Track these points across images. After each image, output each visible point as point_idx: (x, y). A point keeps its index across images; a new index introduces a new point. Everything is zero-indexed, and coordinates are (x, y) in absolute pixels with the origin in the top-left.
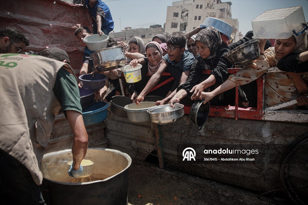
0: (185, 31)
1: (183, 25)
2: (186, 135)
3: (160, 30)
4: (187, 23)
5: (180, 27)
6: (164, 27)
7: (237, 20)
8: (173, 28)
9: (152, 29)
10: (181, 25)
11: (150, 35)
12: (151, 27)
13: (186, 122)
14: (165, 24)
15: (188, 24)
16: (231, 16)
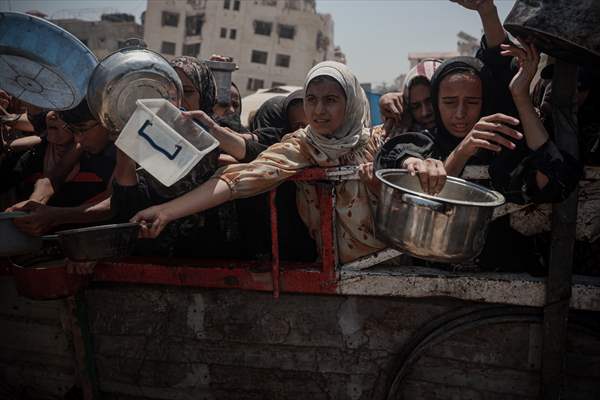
0: (198, 37)
1: (195, 20)
2: (158, 341)
3: (132, 30)
4: (203, 15)
5: (187, 25)
6: (143, 21)
7: (328, 16)
8: (167, 28)
9: (108, 24)
10: (189, 19)
11: (102, 40)
12: (105, 17)
13: (157, 306)
14: (144, 14)
15: (208, 17)
16: (314, 6)
